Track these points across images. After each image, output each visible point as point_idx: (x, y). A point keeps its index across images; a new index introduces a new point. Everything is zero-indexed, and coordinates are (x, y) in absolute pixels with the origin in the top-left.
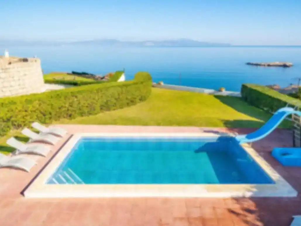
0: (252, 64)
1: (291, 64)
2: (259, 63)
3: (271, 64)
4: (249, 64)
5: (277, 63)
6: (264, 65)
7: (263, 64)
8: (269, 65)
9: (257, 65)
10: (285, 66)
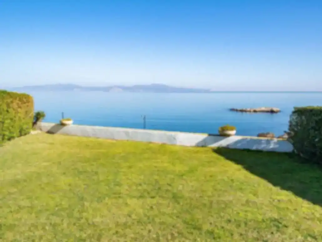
0: (237, 110)
1: (278, 109)
2: (244, 109)
3: (258, 109)
4: (233, 110)
5: (263, 109)
6: (250, 111)
7: (248, 109)
8: (255, 111)
9: (242, 111)
10: (272, 112)
